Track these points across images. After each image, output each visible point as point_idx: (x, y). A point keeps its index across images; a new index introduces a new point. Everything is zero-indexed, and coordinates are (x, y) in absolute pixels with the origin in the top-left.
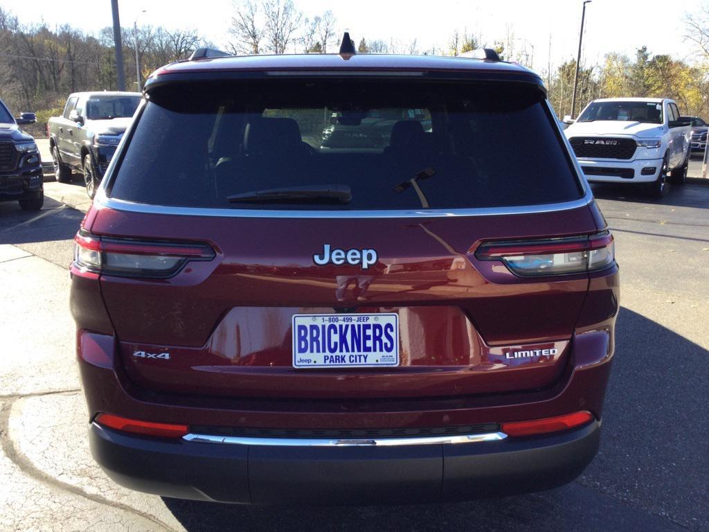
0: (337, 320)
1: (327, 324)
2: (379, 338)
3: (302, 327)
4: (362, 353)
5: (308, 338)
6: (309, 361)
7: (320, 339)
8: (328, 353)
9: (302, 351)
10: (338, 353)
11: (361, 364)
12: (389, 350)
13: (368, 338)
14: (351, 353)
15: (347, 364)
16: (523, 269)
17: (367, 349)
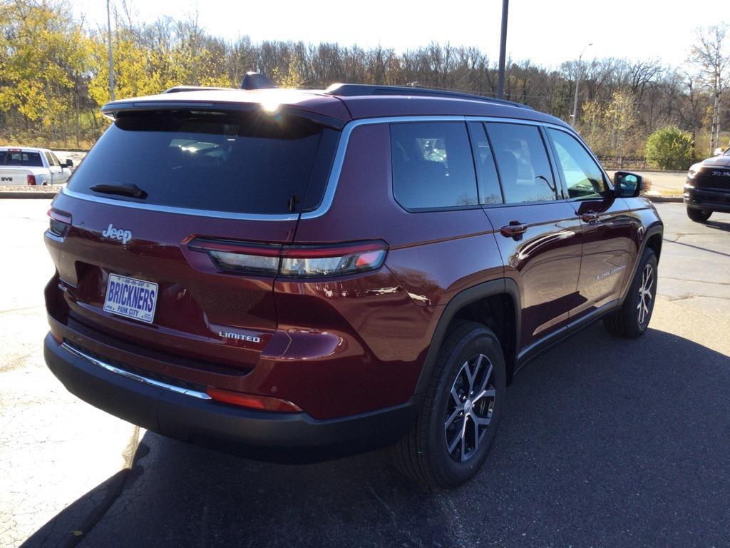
0: (129, 282)
1: (124, 283)
2: (146, 300)
3: (113, 283)
4: (136, 309)
5: (114, 291)
6: (111, 307)
7: (119, 293)
8: (120, 305)
9: (110, 300)
10: (125, 306)
11: (134, 317)
12: (150, 310)
13: (141, 298)
14: (131, 308)
15: (127, 315)
16: (227, 264)
17: (139, 307)
